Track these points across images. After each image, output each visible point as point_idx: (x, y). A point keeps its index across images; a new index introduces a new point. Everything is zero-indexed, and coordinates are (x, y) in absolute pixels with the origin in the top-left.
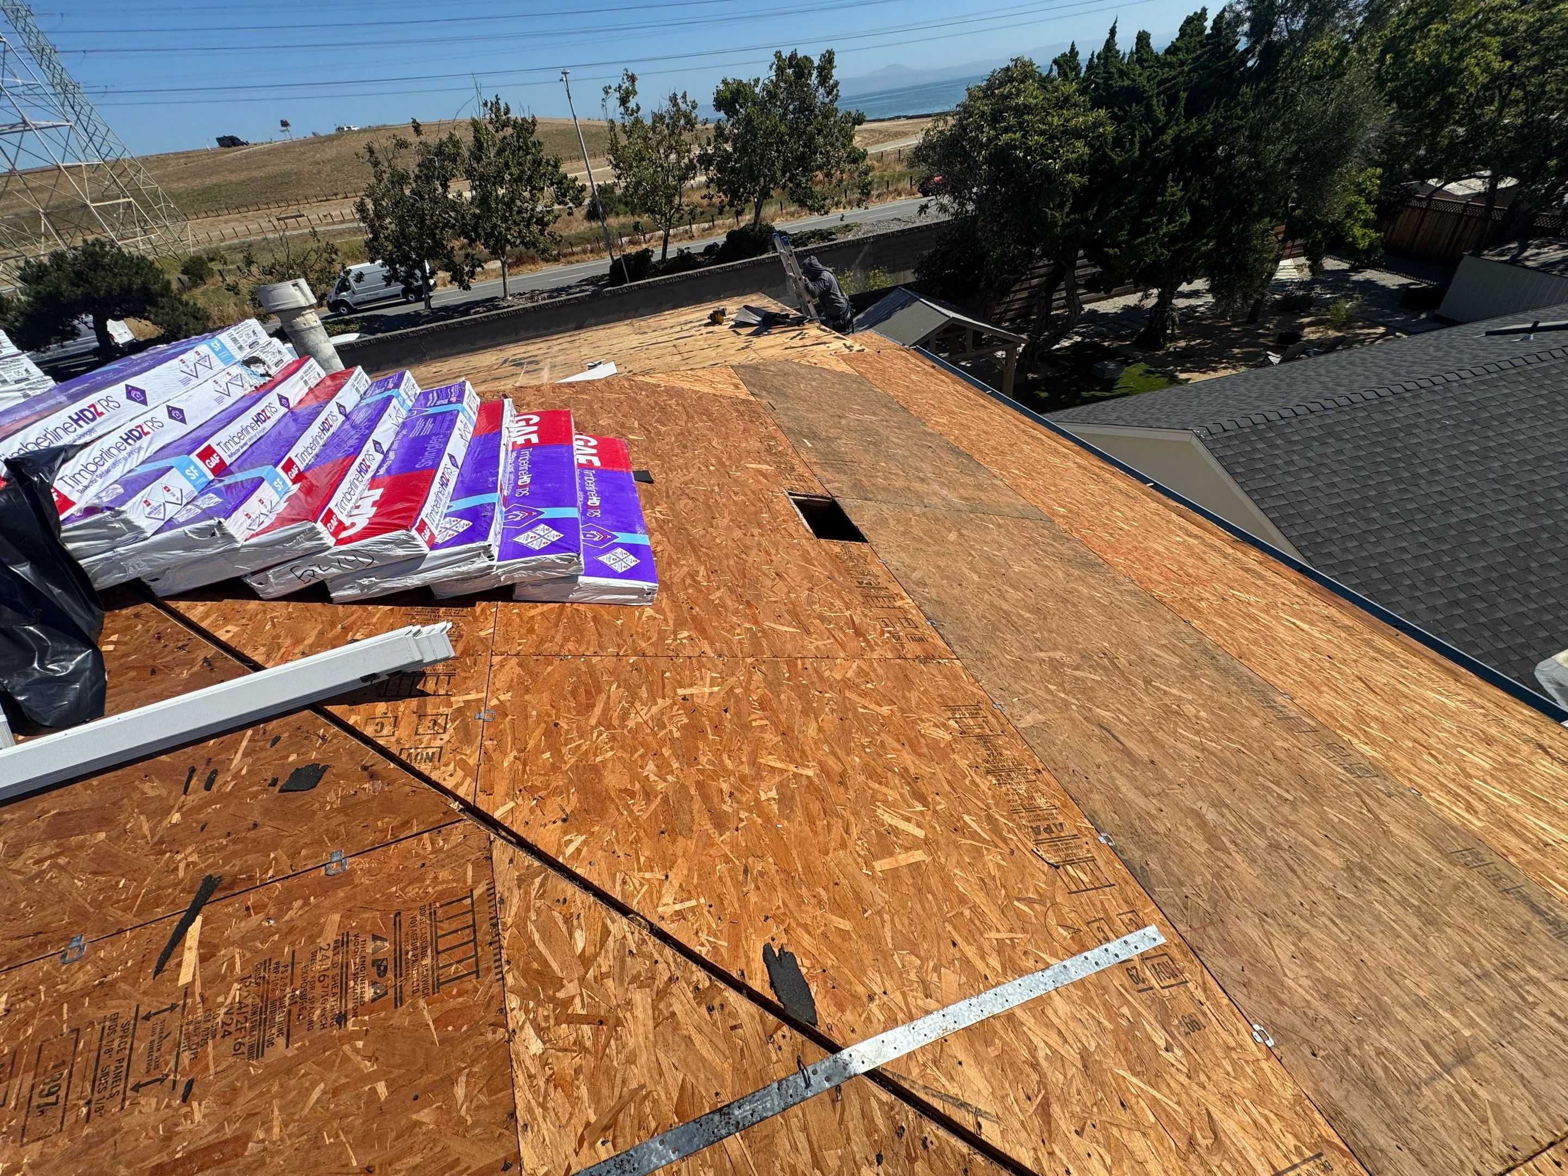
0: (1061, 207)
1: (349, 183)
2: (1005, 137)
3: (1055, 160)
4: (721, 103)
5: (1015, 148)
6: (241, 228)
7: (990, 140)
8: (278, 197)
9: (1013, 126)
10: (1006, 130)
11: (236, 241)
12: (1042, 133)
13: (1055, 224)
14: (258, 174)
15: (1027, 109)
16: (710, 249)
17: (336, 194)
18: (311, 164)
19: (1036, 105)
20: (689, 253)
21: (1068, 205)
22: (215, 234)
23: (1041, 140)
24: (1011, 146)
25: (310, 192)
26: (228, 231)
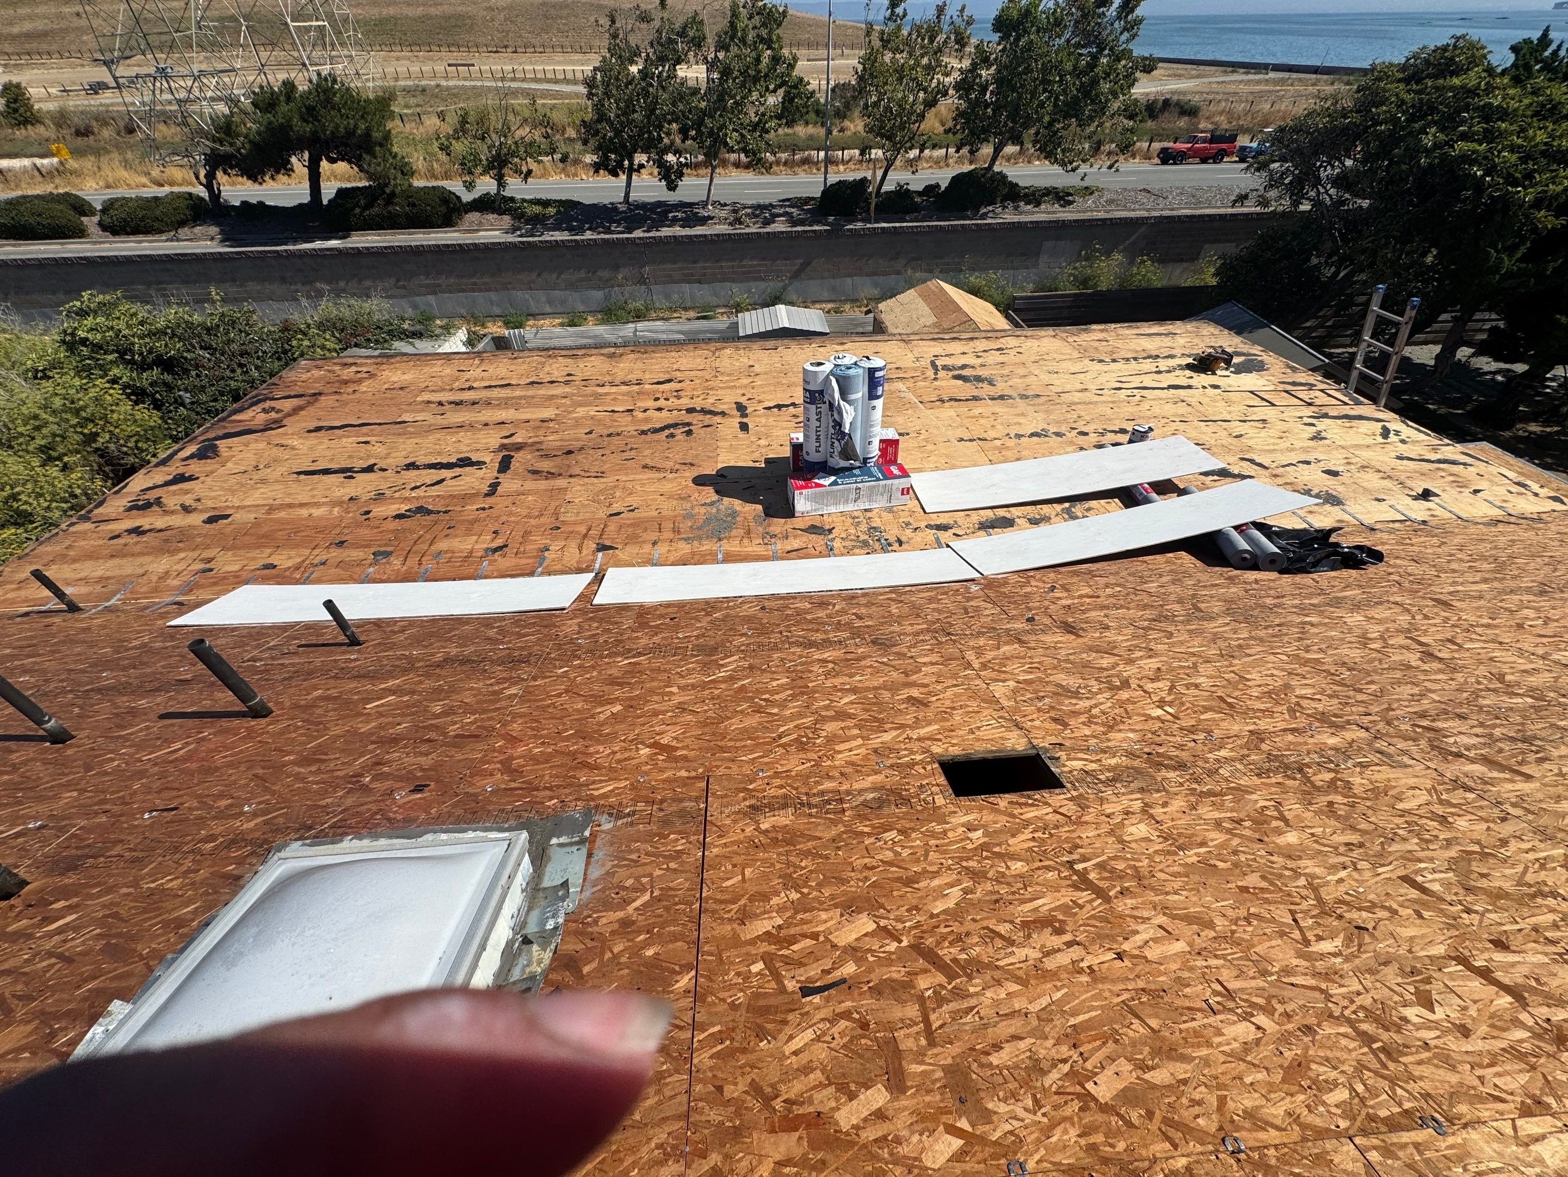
0: (1511, 250)
1: (520, 36)
2: (1461, 146)
3: (1525, 188)
4: (1002, 24)
5: (1472, 162)
6: (415, 69)
7: (1436, 146)
8: (450, 40)
9: (1477, 133)
10: (1464, 137)
11: (410, 83)
12: (1513, 149)
13: (1496, 268)
14: (433, 11)
15: (1504, 114)
16: (931, 190)
17: (506, 47)
18: (486, 9)
19: (1516, 110)
20: (908, 190)
21: (1523, 250)
22: (390, 70)
23: (1514, 158)
24: (1466, 159)
25: (481, 40)
26: (402, 69)
